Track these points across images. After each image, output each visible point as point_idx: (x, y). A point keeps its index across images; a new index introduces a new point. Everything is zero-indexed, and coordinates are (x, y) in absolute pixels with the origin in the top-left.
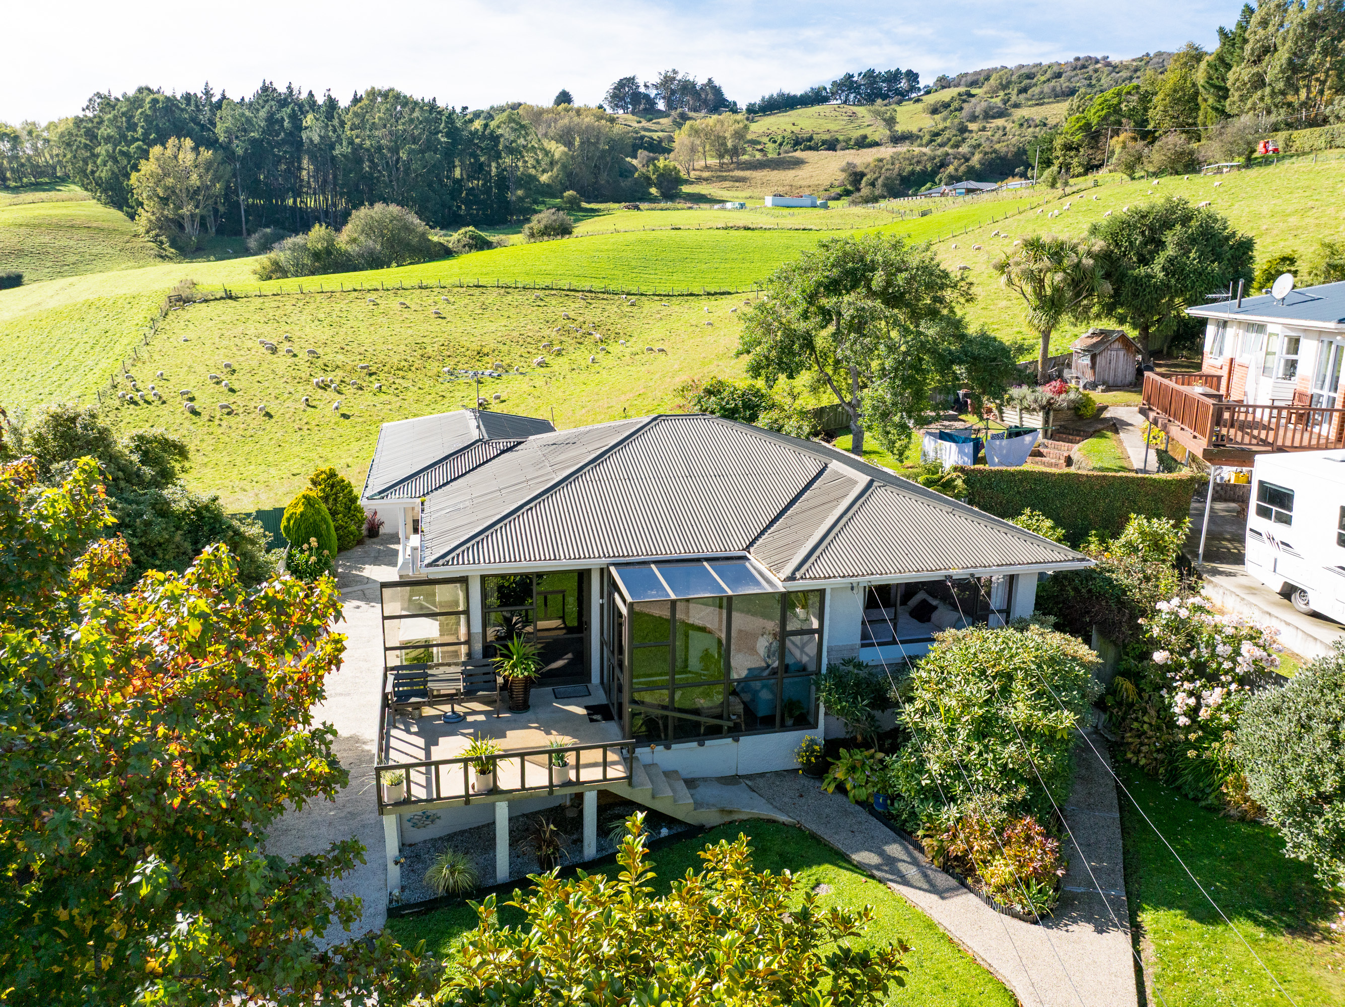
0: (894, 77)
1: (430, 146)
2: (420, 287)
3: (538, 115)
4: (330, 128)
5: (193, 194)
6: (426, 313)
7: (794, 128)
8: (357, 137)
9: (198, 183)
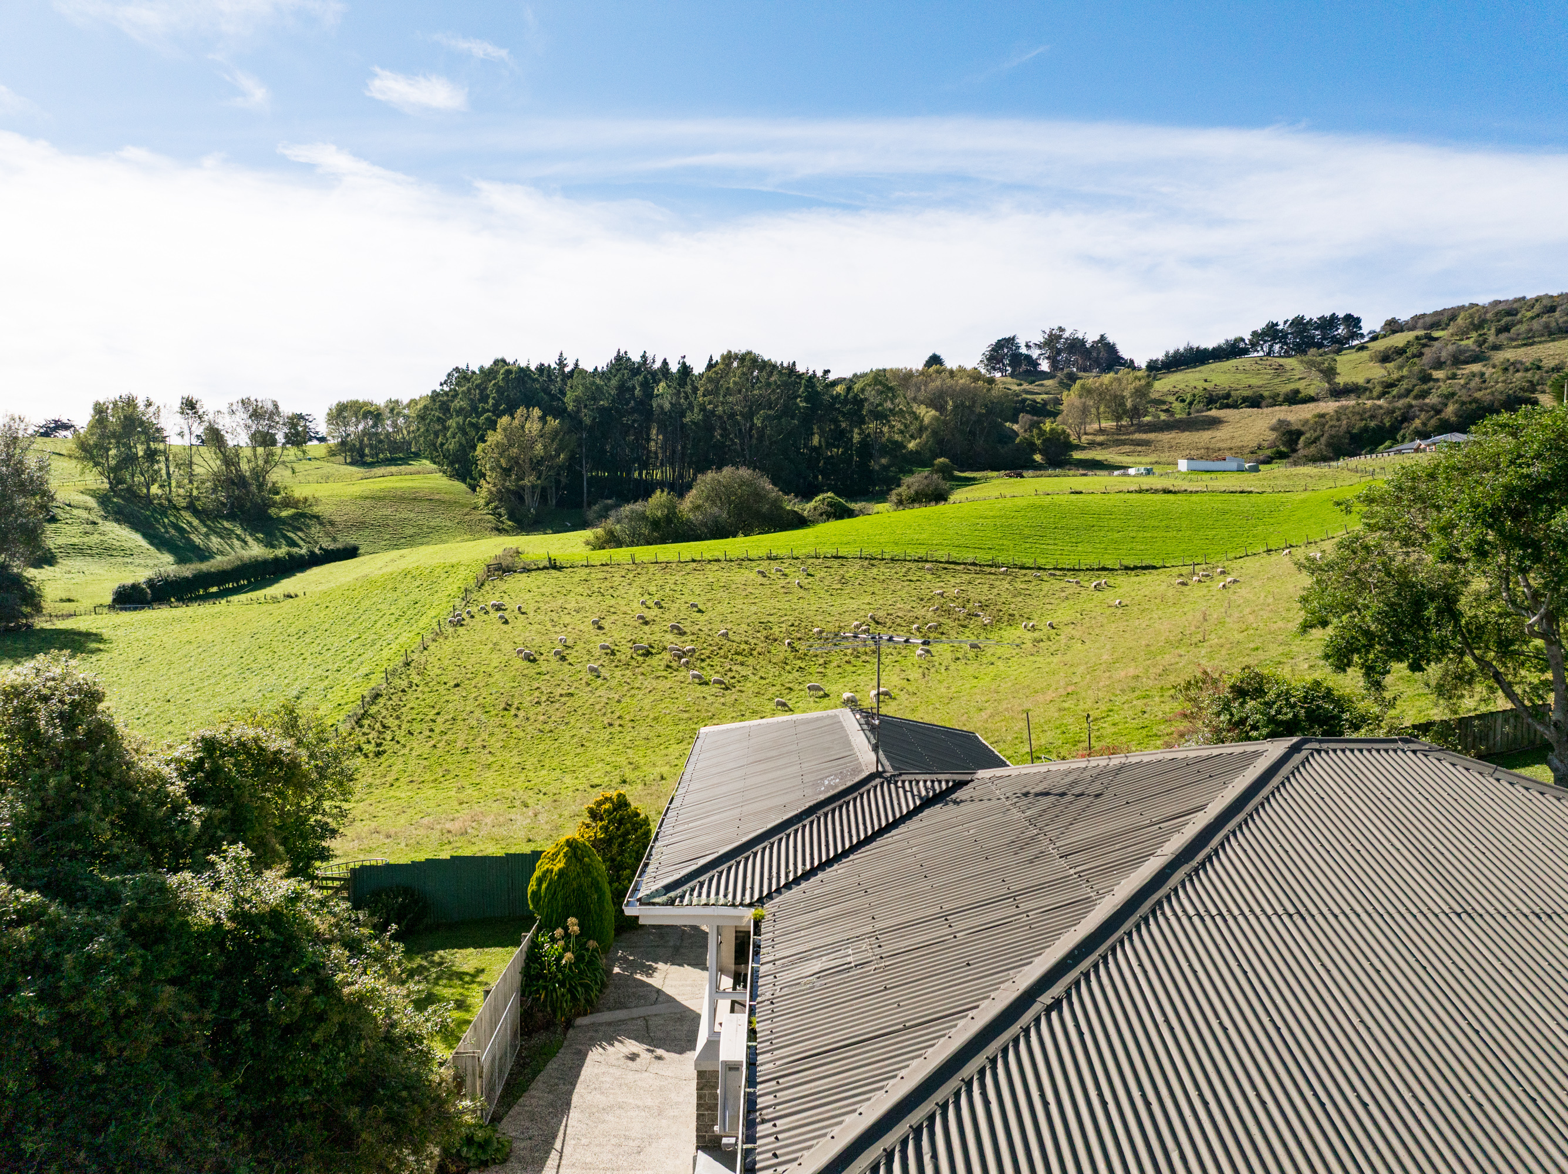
0: (1329, 323)
1: (788, 411)
2: (769, 558)
3: (906, 377)
4: (682, 394)
5: (536, 464)
6: (774, 587)
7: (1206, 385)
8: (710, 403)
9: (542, 453)
